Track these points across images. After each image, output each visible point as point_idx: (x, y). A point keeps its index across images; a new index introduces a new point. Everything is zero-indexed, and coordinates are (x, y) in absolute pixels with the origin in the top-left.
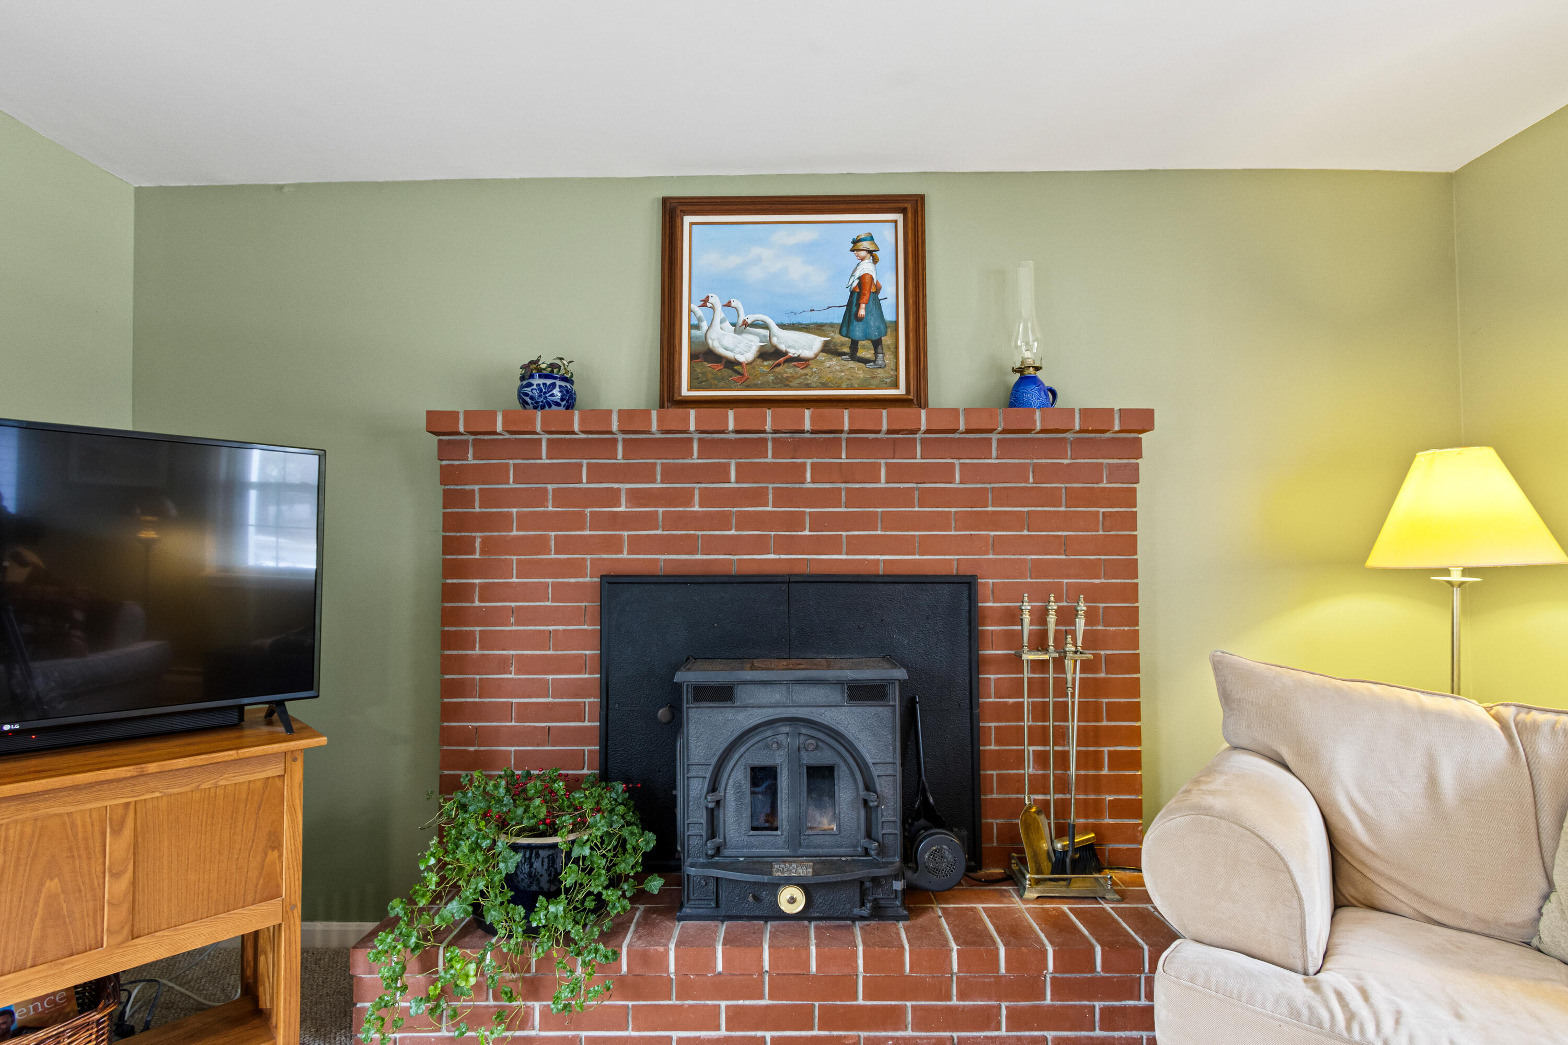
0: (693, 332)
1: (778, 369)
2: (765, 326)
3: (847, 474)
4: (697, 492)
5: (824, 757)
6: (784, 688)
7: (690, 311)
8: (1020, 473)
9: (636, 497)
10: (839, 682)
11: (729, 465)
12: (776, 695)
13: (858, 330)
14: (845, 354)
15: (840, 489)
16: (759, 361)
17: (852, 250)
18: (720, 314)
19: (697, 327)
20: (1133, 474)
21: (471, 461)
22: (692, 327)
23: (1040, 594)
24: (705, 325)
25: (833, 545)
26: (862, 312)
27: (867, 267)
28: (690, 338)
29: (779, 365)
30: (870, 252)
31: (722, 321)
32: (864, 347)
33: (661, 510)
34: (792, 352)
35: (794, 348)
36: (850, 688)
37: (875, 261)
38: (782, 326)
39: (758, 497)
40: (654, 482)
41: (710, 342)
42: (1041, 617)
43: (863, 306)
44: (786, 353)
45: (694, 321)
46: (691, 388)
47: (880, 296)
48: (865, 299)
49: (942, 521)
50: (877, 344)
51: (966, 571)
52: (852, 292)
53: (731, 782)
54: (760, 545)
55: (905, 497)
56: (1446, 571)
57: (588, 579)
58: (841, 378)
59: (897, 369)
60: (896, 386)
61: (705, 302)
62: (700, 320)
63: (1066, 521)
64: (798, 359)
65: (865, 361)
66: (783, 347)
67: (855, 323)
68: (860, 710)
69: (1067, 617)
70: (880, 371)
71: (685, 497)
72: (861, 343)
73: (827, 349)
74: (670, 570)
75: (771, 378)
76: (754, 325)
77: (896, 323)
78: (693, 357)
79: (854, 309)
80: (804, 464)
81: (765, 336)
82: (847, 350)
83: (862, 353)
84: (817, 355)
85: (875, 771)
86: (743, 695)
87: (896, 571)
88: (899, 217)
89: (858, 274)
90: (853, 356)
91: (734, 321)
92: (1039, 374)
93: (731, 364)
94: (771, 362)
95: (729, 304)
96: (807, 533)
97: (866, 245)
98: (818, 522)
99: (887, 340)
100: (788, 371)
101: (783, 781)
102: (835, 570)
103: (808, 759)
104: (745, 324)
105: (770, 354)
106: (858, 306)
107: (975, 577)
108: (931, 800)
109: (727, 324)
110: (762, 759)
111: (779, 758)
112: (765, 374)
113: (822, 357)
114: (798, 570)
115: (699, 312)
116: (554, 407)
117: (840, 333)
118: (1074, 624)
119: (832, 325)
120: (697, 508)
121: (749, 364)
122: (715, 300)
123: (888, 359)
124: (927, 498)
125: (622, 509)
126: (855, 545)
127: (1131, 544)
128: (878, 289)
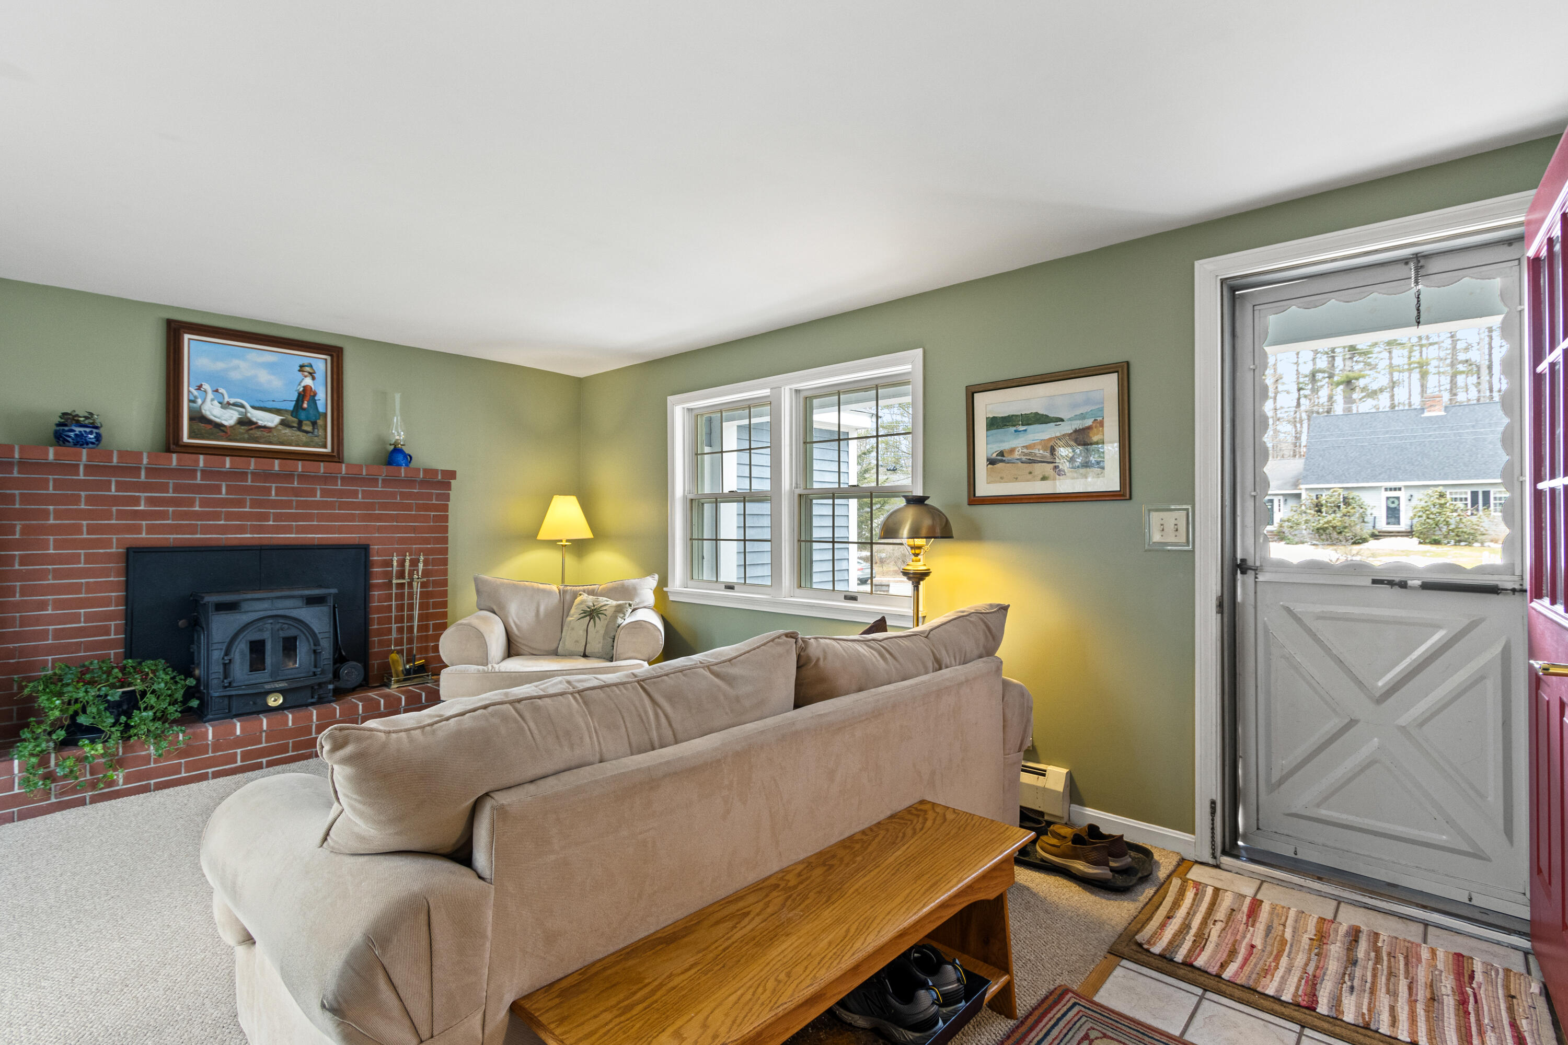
0: (192, 404)
1: (251, 432)
2: (242, 406)
3: (296, 492)
4: (197, 499)
5: (292, 632)
6: (270, 601)
7: (189, 391)
8: (393, 495)
9: (151, 501)
10: (302, 597)
11: (221, 485)
12: (266, 605)
13: (303, 415)
14: (294, 427)
15: (292, 500)
16: (238, 426)
17: (299, 371)
18: (210, 395)
19: (194, 402)
20: (447, 498)
21: (16, 474)
22: (190, 401)
23: (402, 553)
24: (199, 401)
25: (288, 530)
26: (305, 405)
27: (308, 381)
28: (189, 407)
29: (251, 429)
30: (310, 373)
31: (212, 400)
32: (306, 425)
33: (171, 509)
34: (260, 423)
35: (261, 420)
36: (307, 599)
37: (313, 378)
38: (253, 407)
39: (240, 503)
40: (168, 492)
41: (203, 411)
42: (402, 563)
43: (306, 402)
44: (256, 423)
45: (192, 398)
46: (190, 437)
47: (316, 398)
48: (307, 398)
49: (352, 518)
50: (314, 424)
51: (363, 542)
52: (299, 394)
53: (238, 650)
54: (242, 530)
55: (330, 506)
56: (561, 541)
57: (114, 550)
58: (292, 440)
59: (326, 438)
60: (325, 447)
61: (199, 388)
62: (196, 397)
63: (415, 518)
64: (265, 427)
65: (307, 432)
66: (254, 420)
67: (301, 411)
68: (312, 609)
69: (414, 563)
70: (316, 438)
71: (191, 502)
72: (304, 422)
73: (283, 423)
74: (178, 544)
75: (246, 436)
76: (235, 405)
77: (325, 414)
78: (191, 419)
79: (300, 403)
80: (271, 487)
81: (242, 412)
82: (295, 425)
83: (305, 428)
84: (276, 426)
85: (320, 636)
86: (245, 606)
87: (324, 543)
88: (328, 358)
89: (303, 384)
90: (300, 428)
91: (221, 401)
92: (404, 448)
93: (219, 426)
94: (246, 427)
95: (217, 391)
96: (271, 523)
97: (308, 369)
98: (278, 517)
99: (320, 422)
100: (258, 433)
101: (268, 646)
102: (287, 543)
103: (282, 634)
104: (228, 403)
105: (245, 422)
106: (303, 402)
107: (368, 545)
108: (344, 653)
109: (216, 402)
110: (256, 637)
111: (266, 635)
112: (243, 434)
113: (280, 427)
114: (265, 542)
115: (195, 393)
116: (91, 445)
117: (292, 416)
118: (418, 566)
119: (286, 411)
120: (197, 509)
121: (231, 427)
122: (206, 386)
123: (321, 432)
124: (342, 506)
125: (142, 508)
126: (300, 530)
127: (445, 530)
128: (315, 394)
